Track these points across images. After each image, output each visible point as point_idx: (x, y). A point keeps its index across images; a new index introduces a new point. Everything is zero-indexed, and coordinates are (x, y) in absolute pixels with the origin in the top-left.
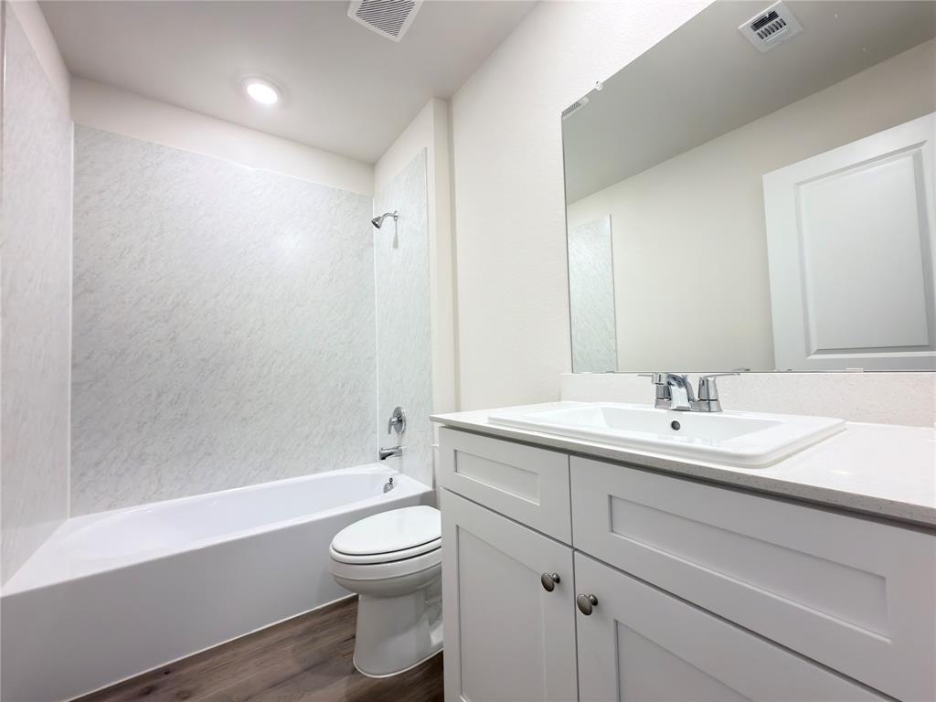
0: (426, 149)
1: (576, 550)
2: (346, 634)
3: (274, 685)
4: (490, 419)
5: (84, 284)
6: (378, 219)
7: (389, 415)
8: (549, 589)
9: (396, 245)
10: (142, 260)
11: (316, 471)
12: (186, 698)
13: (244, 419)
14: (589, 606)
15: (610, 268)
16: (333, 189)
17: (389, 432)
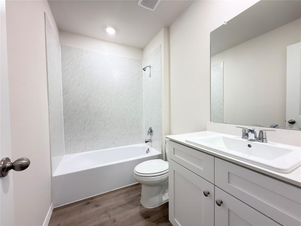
0: (161, 45)
1: (215, 185)
2: (138, 194)
3: (120, 206)
4: (186, 140)
5: (65, 92)
6: (145, 68)
7: (148, 129)
8: (206, 196)
9: (150, 76)
10: (79, 84)
11: (126, 145)
12: (98, 206)
13: (106, 130)
14: (220, 203)
15: (222, 81)
16: (131, 58)
17: (148, 135)
